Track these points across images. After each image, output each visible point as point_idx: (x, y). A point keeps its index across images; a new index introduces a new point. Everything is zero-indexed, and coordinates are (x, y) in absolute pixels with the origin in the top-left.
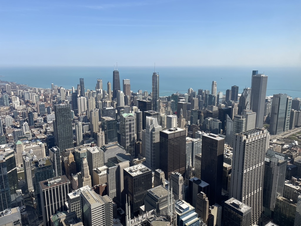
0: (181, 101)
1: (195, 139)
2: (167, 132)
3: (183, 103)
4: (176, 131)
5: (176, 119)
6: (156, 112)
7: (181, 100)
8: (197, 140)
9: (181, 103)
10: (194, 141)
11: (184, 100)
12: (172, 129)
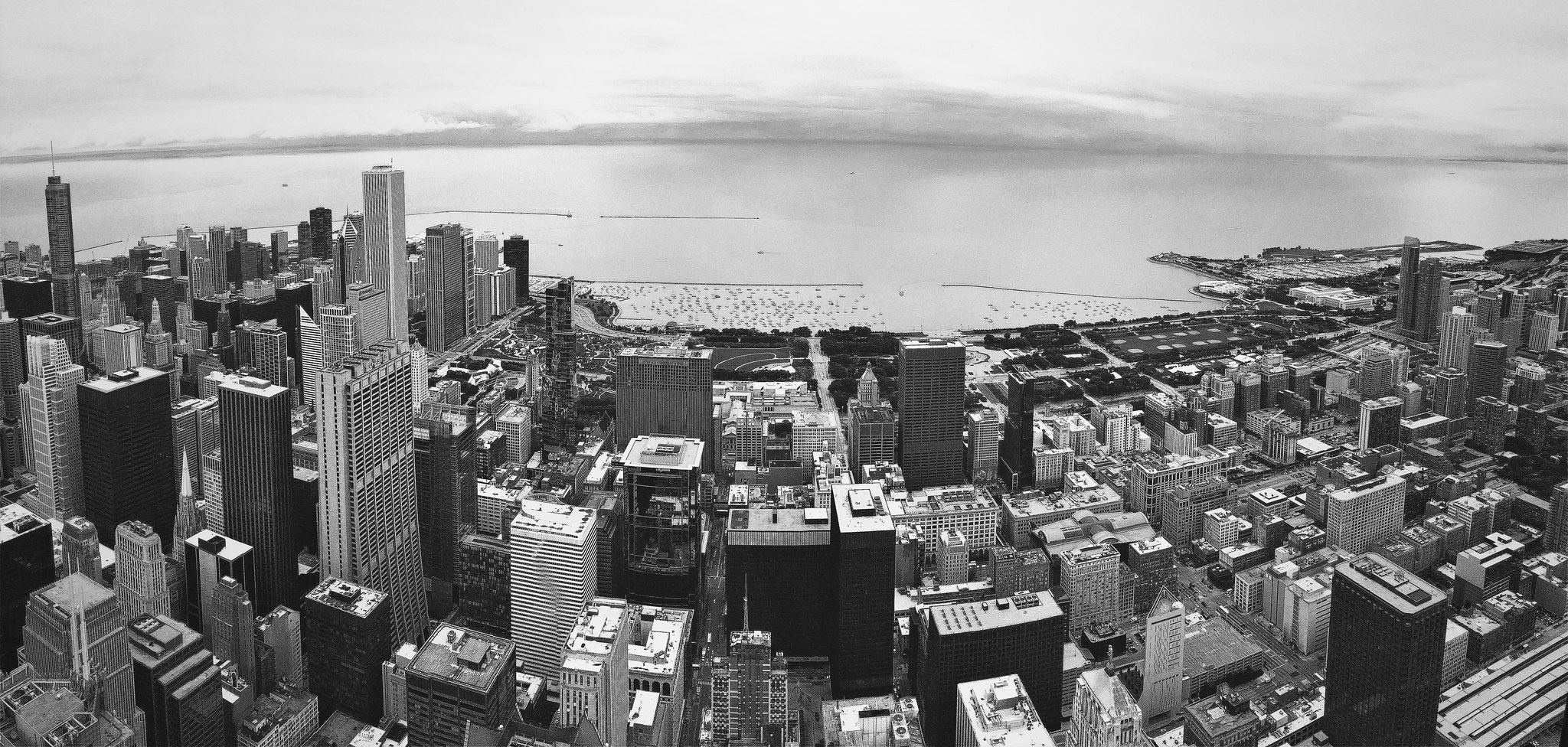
0: (155, 273)
1: (202, 401)
2: (104, 385)
3: (162, 278)
4: (136, 380)
5: (137, 336)
6: (65, 319)
7: (156, 268)
8: (209, 403)
9: (155, 280)
10: (200, 407)
11: (165, 267)
12: (121, 373)
